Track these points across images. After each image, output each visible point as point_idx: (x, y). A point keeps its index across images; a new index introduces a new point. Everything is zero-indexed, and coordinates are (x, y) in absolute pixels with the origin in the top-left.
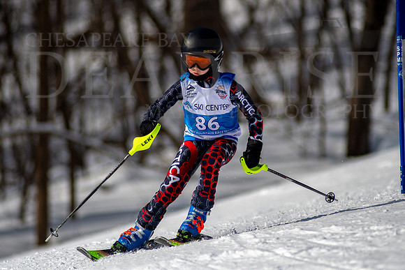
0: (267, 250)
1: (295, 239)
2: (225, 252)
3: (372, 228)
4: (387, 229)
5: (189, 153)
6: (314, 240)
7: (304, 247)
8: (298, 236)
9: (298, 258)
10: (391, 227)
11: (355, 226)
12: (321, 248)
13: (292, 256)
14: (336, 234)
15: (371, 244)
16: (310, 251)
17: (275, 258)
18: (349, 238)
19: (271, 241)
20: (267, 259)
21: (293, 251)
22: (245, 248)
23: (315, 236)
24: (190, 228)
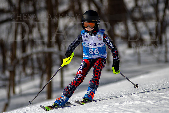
0: (143, 101)
1: (155, 96)
2: (126, 102)
5: (86, 64)
6: (163, 97)
7: (159, 100)
8: (156, 95)
9: (156, 104)
12: (165, 100)
13: (154, 104)
16: (161, 101)
17: (146, 105)
19: (145, 97)
20: (143, 105)
22: (134, 100)
23: (163, 95)
24: (88, 97)
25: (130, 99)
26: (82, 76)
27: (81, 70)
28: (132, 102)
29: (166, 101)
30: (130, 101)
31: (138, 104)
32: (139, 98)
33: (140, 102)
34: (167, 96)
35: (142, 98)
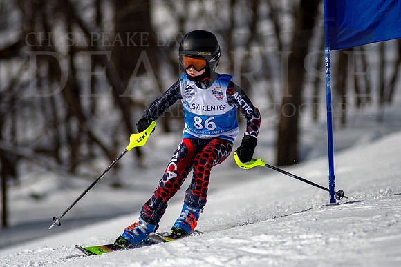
0: (198, 259)
1: (225, 247)
2: (156, 261)
3: (301, 237)
4: (316, 238)
5: (186, 150)
6: (244, 249)
7: (234, 255)
8: (228, 244)
10: (320, 236)
11: (285, 235)
12: (251, 256)
13: (222, 265)
14: (266, 242)
15: (300, 252)
16: (240, 259)
18: (279, 247)
19: (201, 250)
21: (224, 259)
22: (176, 256)
23: (245, 245)
24: (183, 225)
25: (167, 254)
26: (175, 175)
27: (174, 162)
28: (172, 261)
29: (253, 259)
30: (166, 259)
32: (188, 252)
33: (190, 261)
34: (255, 247)
35: (195, 251)
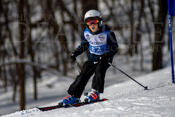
0: (114, 108)
3: (159, 97)
4: (166, 98)
7: (130, 106)
8: (128, 102)
9: (127, 111)
11: (152, 97)
12: (137, 106)
14: (144, 100)
15: (158, 104)
16: (132, 108)
17: (117, 111)
18: (149, 102)
19: (116, 104)
20: (114, 111)
21: (125, 108)
22: (105, 107)
23: (135, 102)
25: (101, 106)
28: (103, 109)
31: (109, 111)
32: (110, 105)
34: (139, 102)
